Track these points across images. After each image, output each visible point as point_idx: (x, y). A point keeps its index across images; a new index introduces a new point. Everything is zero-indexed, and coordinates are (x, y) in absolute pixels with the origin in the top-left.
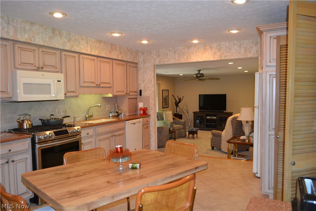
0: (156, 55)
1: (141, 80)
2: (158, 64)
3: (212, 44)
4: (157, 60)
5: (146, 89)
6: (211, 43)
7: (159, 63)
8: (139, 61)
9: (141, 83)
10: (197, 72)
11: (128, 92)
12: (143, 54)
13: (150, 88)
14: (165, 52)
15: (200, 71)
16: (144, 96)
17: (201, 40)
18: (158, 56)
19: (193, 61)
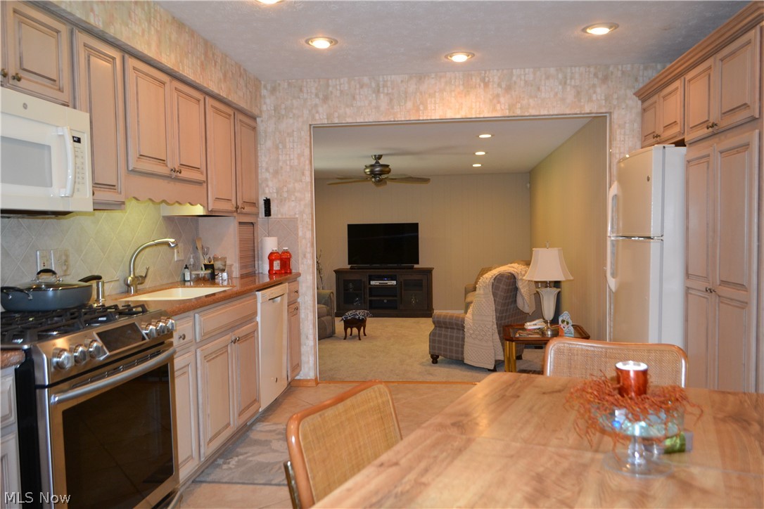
0: (317, 95)
1: (267, 170)
2: (325, 121)
3: (488, 73)
4: (320, 110)
5: (285, 195)
6: (485, 71)
7: (328, 119)
8: (261, 111)
9: (266, 180)
10: (373, 162)
11: (240, 204)
12: (274, 90)
13: (298, 194)
14: (346, 88)
15: (380, 157)
16: (280, 216)
17: (477, 55)
18: (326, 99)
19: (433, 118)
